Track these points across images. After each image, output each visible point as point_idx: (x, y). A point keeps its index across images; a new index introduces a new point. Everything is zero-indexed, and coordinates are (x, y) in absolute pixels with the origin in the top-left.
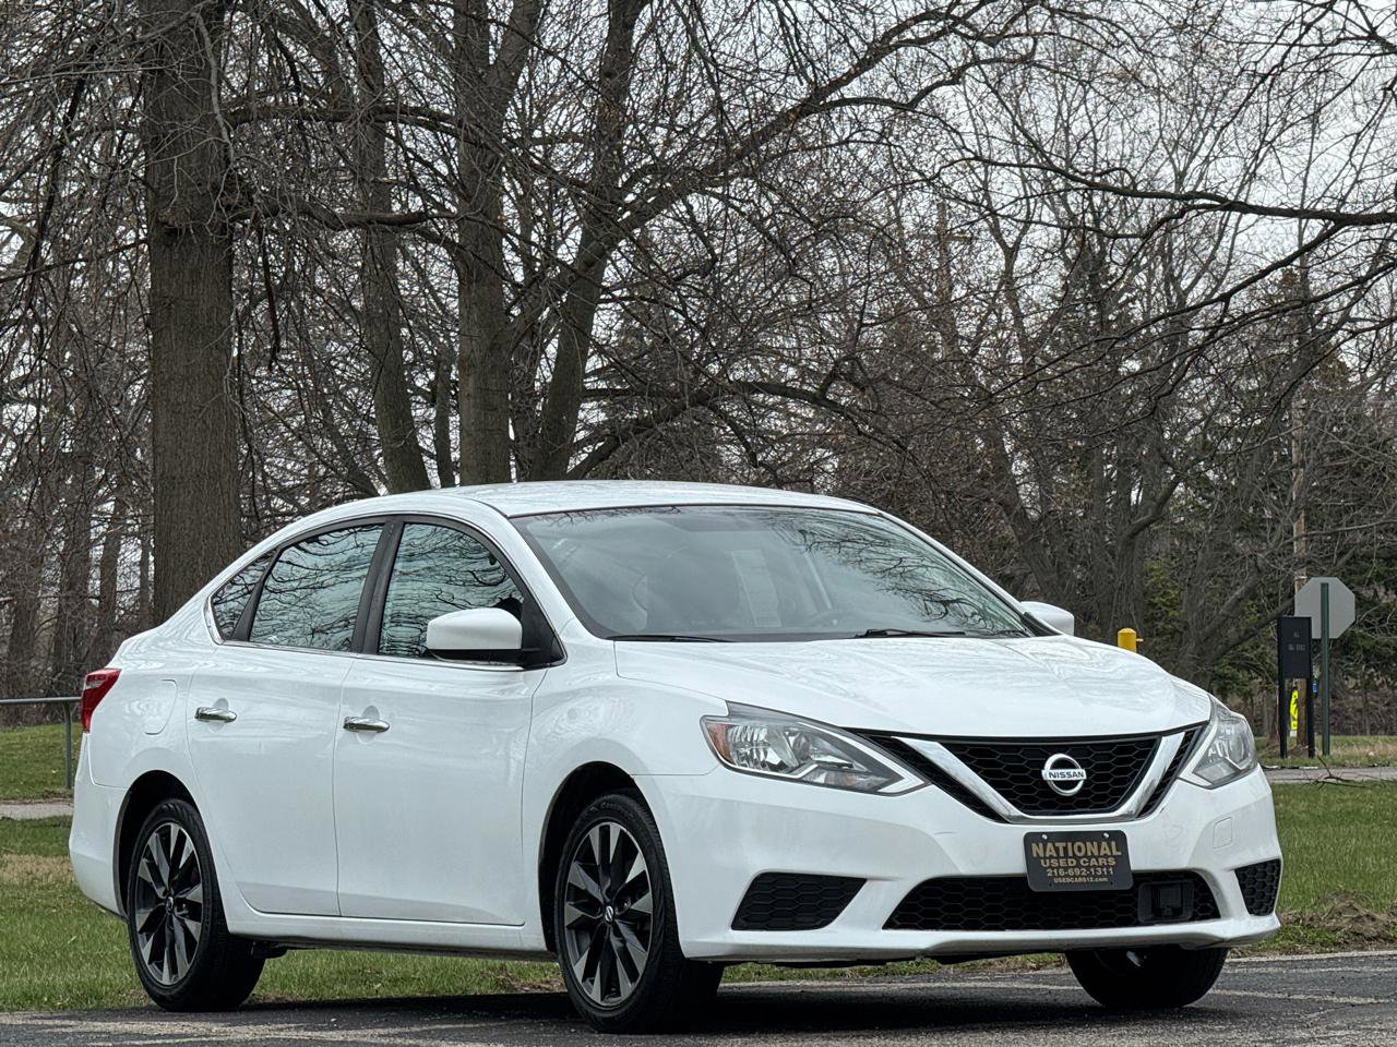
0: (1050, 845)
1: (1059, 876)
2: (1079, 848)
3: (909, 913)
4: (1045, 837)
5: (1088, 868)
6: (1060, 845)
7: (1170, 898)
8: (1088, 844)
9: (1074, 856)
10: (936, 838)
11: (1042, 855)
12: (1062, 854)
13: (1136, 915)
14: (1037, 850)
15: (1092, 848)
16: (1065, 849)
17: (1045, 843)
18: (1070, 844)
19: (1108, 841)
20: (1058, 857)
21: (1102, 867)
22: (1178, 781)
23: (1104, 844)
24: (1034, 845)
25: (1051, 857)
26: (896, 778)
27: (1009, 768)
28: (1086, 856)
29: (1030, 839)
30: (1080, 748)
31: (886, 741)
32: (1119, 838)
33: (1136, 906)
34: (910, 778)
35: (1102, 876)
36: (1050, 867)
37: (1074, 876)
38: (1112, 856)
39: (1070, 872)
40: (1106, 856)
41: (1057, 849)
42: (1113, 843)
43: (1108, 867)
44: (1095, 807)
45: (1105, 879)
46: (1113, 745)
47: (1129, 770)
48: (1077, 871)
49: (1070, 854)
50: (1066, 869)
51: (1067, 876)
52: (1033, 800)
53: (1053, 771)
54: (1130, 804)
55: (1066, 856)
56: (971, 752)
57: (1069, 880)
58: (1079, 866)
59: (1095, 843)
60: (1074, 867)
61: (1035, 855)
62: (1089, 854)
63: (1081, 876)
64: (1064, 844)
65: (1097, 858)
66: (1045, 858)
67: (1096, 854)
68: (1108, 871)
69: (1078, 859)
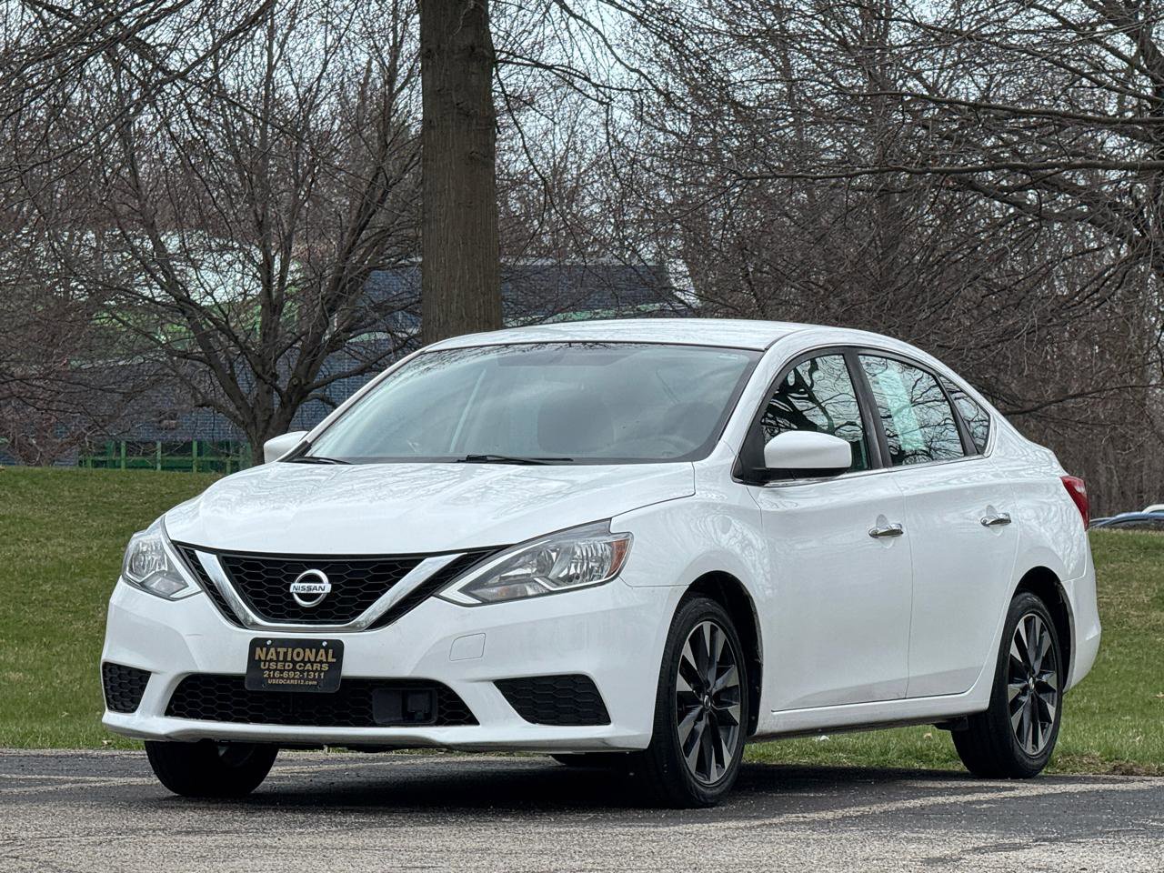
0: (272, 650)
1: (274, 677)
2: (299, 654)
4: (270, 642)
5: (302, 672)
6: (282, 650)
7: (419, 703)
8: (307, 650)
9: (293, 661)
11: (263, 658)
12: (281, 659)
14: (260, 653)
15: (310, 654)
16: (285, 654)
17: (268, 648)
18: (290, 650)
19: (326, 649)
20: (277, 661)
21: (317, 670)
23: (322, 651)
24: (258, 649)
25: (271, 660)
28: (302, 661)
29: (256, 643)
32: (337, 648)
35: (314, 679)
36: (269, 669)
37: (288, 679)
38: (327, 662)
39: (285, 674)
40: (321, 662)
41: (278, 654)
42: (331, 651)
43: (321, 671)
45: (316, 682)
48: (294, 672)
49: (289, 659)
50: (282, 672)
51: (281, 678)
55: (285, 660)
57: (282, 682)
58: (294, 669)
59: (314, 650)
60: (289, 671)
61: (257, 658)
62: (306, 659)
63: (293, 678)
64: (285, 650)
65: (312, 663)
66: (265, 661)
67: (313, 660)
68: (319, 676)
69: (295, 663)
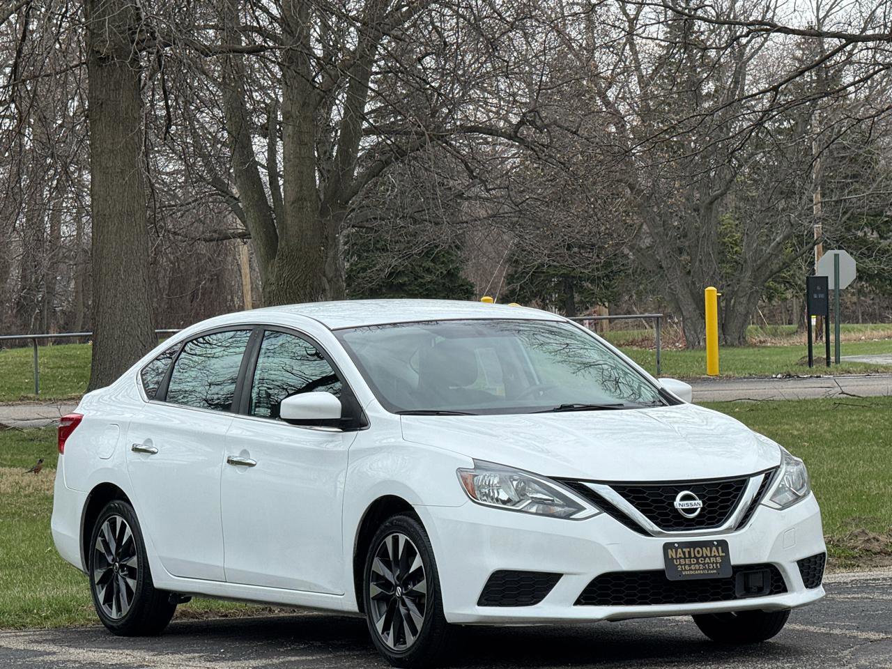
0: (679, 550)
1: (685, 570)
2: (698, 551)
3: (589, 596)
4: (676, 545)
5: (704, 564)
6: (686, 550)
7: (756, 581)
8: (704, 549)
9: (695, 557)
10: (606, 546)
11: (674, 557)
12: (687, 556)
13: (734, 593)
14: (671, 553)
15: (706, 551)
16: (689, 552)
17: (676, 549)
18: (692, 549)
19: (717, 547)
20: (685, 558)
21: (713, 563)
22: (760, 506)
23: (714, 549)
24: (669, 551)
25: (680, 558)
26: (582, 509)
27: (654, 501)
28: (702, 556)
29: (667, 547)
30: (700, 487)
31: (575, 485)
32: (723, 544)
33: (734, 587)
34: (590, 509)
35: (713, 569)
36: (680, 564)
37: (695, 570)
38: (719, 556)
39: (693, 567)
40: (715, 556)
41: (684, 553)
42: (720, 548)
43: (717, 563)
44: (708, 524)
45: (715, 571)
46: (720, 484)
47: (729, 500)
48: (697, 566)
49: (693, 556)
50: (690, 565)
51: (690, 570)
52: (668, 521)
53: (681, 503)
54: (731, 521)
55: (690, 557)
56: (629, 491)
57: (692, 572)
58: (698, 563)
59: (708, 548)
60: (695, 564)
61: (670, 557)
62: (705, 555)
63: (699, 569)
64: (688, 549)
65: (709, 558)
66: (676, 559)
67: (709, 555)
68: (717, 566)
69: (697, 558)
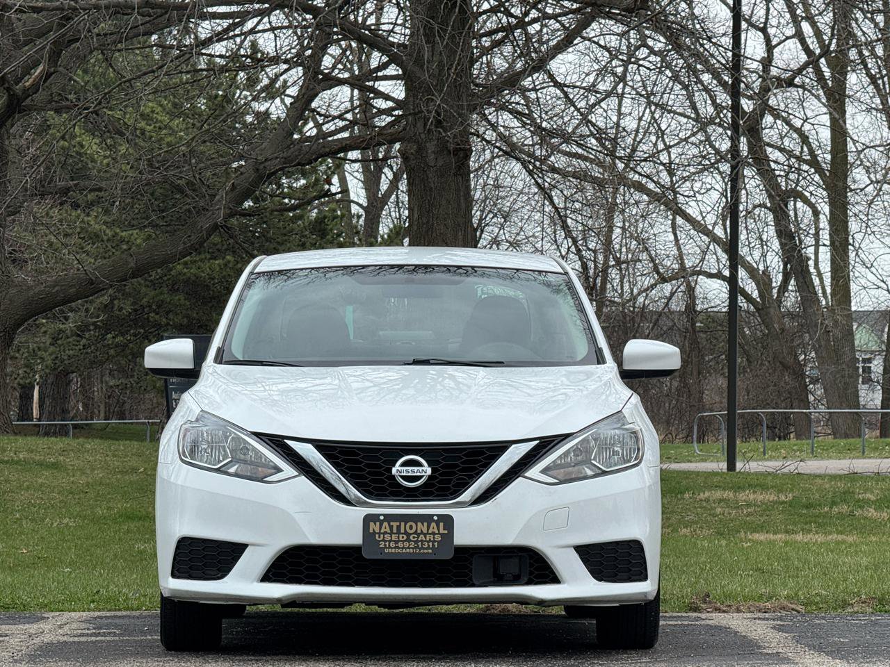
0: (385, 524)
1: (390, 547)
2: (411, 527)
4: (382, 517)
5: (416, 542)
6: (395, 524)
8: (419, 524)
9: (406, 533)
10: (294, 515)
11: (377, 531)
12: (395, 531)
13: (470, 579)
14: (374, 527)
15: (422, 527)
16: (399, 527)
17: (381, 522)
18: (403, 524)
19: (437, 523)
20: (391, 533)
21: (429, 542)
22: (522, 478)
23: (433, 524)
24: (372, 524)
25: (385, 533)
27: (367, 466)
28: (416, 532)
29: (368, 519)
32: (448, 521)
34: (287, 471)
35: (428, 548)
36: (383, 540)
37: (403, 548)
38: (439, 533)
39: (400, 545)
40: (433, 533)
41: (391, 527)
42: (441, 524)
43: (434, 541)
45: (430, 551)
48: (406, 544)
49: (402, 531)
50: (396, 542)
51: (396, 547)
52: (384, 489)
53: (402, 469)
54: (469, 493)
55: (399, 532)
57: (397, 550)
58: (408, 540)
59: (425, 524)
60: (403, 541)
61: (371, 531)
62: (419, 531)
63: (409, 548)
64: (398, 524)
65: (425, 535)
66: (379, 534)
67: (425, 531)
68: (433, 545)
69: (408, 535)
